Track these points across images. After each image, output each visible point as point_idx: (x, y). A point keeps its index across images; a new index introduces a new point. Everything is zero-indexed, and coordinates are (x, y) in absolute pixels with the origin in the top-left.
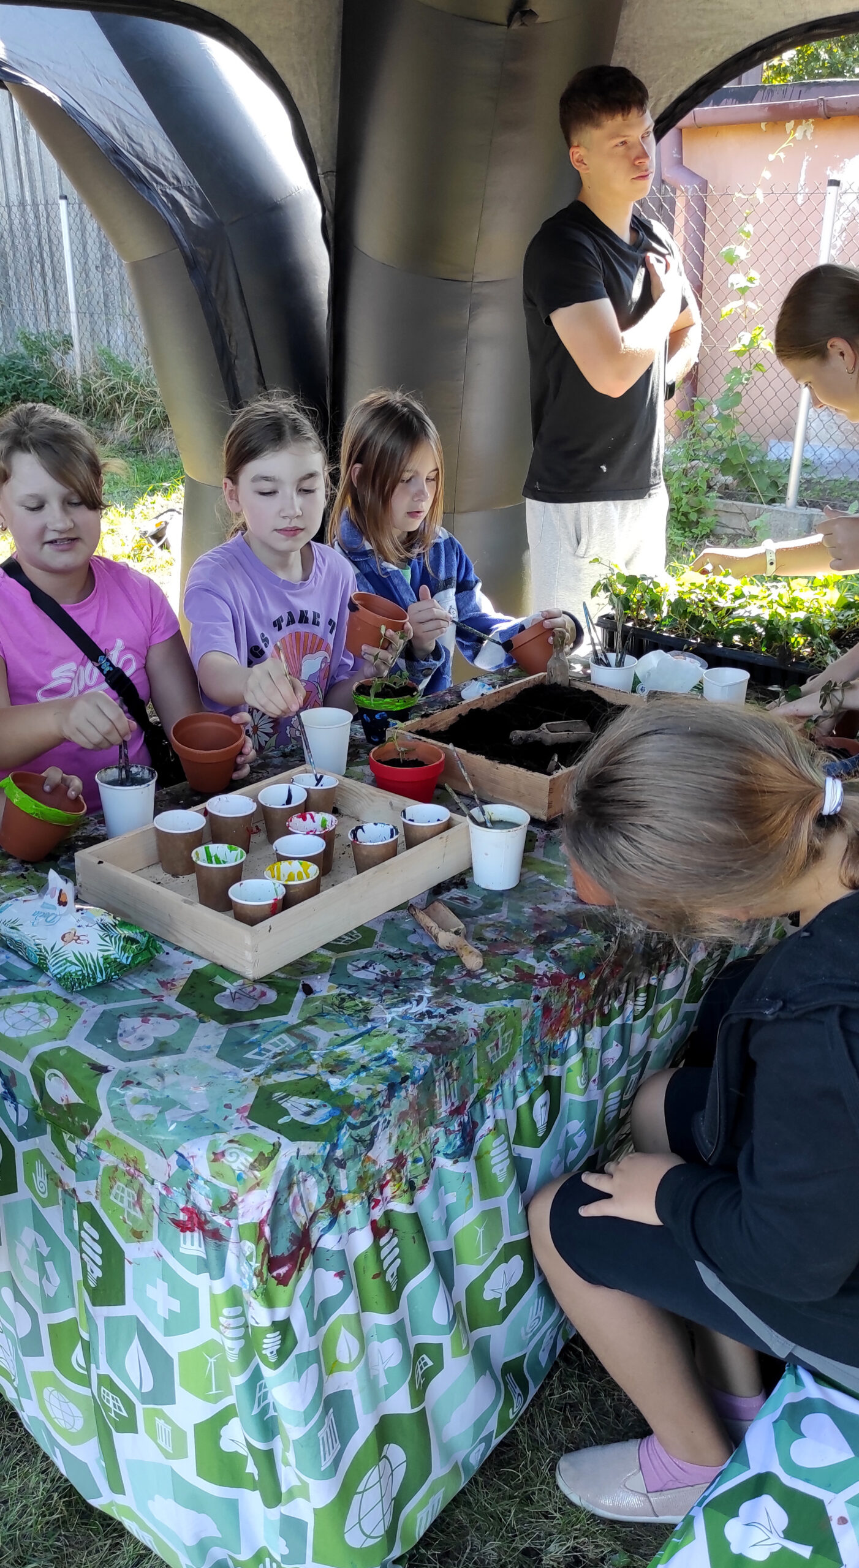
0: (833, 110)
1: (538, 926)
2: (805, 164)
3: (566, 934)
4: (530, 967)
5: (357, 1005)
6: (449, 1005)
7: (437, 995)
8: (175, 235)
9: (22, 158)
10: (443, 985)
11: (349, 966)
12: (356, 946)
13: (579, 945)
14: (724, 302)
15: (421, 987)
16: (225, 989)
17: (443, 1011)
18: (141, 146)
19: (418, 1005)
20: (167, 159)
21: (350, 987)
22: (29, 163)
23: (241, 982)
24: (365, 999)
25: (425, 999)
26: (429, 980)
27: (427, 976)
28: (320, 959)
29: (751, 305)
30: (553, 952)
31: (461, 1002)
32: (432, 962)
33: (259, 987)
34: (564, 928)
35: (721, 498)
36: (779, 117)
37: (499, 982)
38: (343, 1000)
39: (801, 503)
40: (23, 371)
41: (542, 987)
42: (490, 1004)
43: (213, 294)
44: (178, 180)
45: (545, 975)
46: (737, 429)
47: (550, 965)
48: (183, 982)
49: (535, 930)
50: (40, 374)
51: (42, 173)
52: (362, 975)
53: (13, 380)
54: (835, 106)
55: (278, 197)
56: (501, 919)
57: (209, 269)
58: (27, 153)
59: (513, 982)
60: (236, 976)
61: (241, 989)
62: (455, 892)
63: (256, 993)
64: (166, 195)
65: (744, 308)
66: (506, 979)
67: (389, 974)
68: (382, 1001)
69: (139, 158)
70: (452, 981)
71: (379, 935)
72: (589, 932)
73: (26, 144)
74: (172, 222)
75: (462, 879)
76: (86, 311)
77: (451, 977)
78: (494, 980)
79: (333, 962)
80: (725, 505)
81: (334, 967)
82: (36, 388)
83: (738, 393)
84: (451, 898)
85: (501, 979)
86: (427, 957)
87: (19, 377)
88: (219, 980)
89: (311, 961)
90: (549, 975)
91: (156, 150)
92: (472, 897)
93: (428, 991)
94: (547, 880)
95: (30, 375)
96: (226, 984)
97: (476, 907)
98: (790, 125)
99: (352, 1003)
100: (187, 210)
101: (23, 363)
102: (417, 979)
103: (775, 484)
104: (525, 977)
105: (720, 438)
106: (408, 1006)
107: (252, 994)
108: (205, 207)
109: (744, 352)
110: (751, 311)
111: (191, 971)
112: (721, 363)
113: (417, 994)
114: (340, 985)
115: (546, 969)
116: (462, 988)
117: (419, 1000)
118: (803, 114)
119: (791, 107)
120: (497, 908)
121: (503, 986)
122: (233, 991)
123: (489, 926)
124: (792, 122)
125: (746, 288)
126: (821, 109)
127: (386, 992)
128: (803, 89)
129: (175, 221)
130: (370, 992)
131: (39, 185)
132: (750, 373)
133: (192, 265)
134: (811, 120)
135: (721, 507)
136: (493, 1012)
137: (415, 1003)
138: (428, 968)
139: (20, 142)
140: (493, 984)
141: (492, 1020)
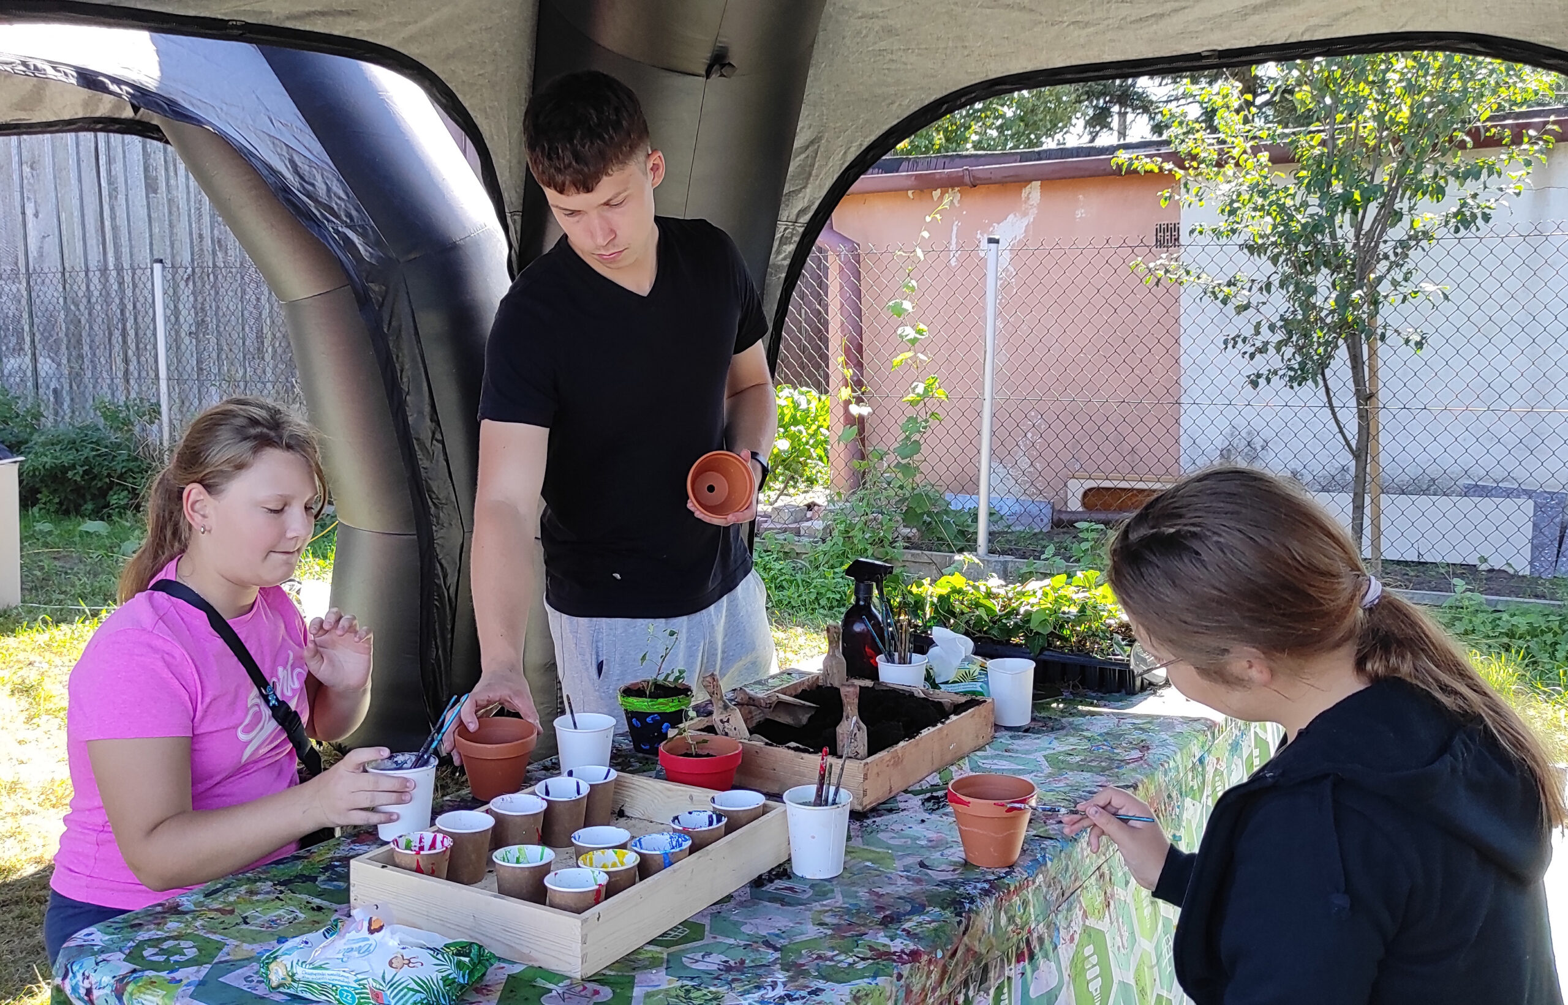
0: (979, 179)
1: (880, 908)
2: (955, 229)
3: (912, 912)
4: (885, 945)
5: (705, 995)
6: (807, 987)
7: (792, 979)
8: (346, 271)
9: (107, 223)
10: (796, 970)
11: (684, 959)
12: (685, 940)
13: (930, 923)
14: (895, 353)
15: (771, 973)
16: (550, 991)
17: (803, 993)
18: (313, 185)
19: (773, 989)
20: (340, 198)
21: (692, 979)
22: (115, 228)
23: (568, 982)
24: (712, 989)
25: (779, 984)
26: (778, 966)
27: (774, 962)
28: (650, 955)
29: (921, 356)
30: (904, 930)
31: (821, 984)
32: (776, 949)
33: (588, 985)
34: (909, 908)
35: (906, 548)
36: (925, 186)
37: (855, 962)
38: (688, 991)
39: (991, 551)
40: (97, 443)
41: (903, 964)
42: (854, 982)
43: (385, 330)
44: (352, 219)
45: (903, 951)
46: (918, 478)
47: (906, 942)
48: (501, 987)
49: (877, 912)
50: (119, 446)
51: (130, 240)
52: (701, 966)
53: (86, 452)
54: (981, 175)
55: (457, 236)
56: (838, 905)
57: (381, 305)
58: (113, 218)
59: (870, 961)
60: (561, 977)
61: (570, 987)
62: (779, 884)
63: (588, 993)
64: (337, 232)
65: (914, 359)
66: (863, 959)
67: (732, 963)
68: (732, 989)
69: (309, 197)
70: (804, 965)
71: (707, 928)
72: (937, 909)
73: (112, 209)
74: (343, 258)
75: (783, 871)
76: (177, 378)
77: (802, 961)
78: (850, 960)
79: (665, 956)
80: (913, 555)
81: (668, 961)
82: (113, 460)
83: (915, 441)
84: (777, 889)
85: (857, 959)
86: (768, 944)
87: (93, 450)
88: (540, 982)
89: (640, 957)
90: (907, 951)
91: (329, 190)
92: (798, 887)
93: (781, 976)
94: (876, 866)
95: (106, 447)
96: (550, 986)
97: (806, 896)
98: (937, 194)
99: (699, 993)
100: (360, 248)
101: (97, 434)
102: (764, 965)
103: (962, 533)
104: (882, 956)
105: (901, 487)
106: (763, 992)
107: (583, 993)
108: (377, 244)
109: (918, 402)
110: (921, 361)
111: (506, 977)
112: (896, 413)
113: (769, 980)
114: (680, 978)
115: (902, 946)
116: (817, 970)
117: (774, 985)
118: (949, 183)
119: (938, 176)
120: (829, 895)
121: (861, 965)
122: (560, 992)
123: (827, 911)
124: (939, 191)
125: (915, 338)
126: (967, 179)
127: (734, 980)
128: (947, 160)
129: (345, 258)
130: (716, 982)
131: (125, 250)
132: (926, 421)
133: (363, 300)
134: (957, 189)
135: (909, 558)
136: (859, 991)
137: (770, 988)
138: (772, 955)
139: (106, 207)
140: (850, 964)
141: (859, 998)
